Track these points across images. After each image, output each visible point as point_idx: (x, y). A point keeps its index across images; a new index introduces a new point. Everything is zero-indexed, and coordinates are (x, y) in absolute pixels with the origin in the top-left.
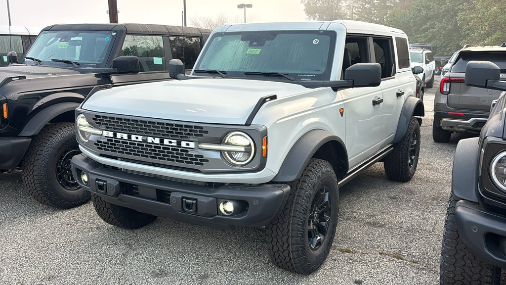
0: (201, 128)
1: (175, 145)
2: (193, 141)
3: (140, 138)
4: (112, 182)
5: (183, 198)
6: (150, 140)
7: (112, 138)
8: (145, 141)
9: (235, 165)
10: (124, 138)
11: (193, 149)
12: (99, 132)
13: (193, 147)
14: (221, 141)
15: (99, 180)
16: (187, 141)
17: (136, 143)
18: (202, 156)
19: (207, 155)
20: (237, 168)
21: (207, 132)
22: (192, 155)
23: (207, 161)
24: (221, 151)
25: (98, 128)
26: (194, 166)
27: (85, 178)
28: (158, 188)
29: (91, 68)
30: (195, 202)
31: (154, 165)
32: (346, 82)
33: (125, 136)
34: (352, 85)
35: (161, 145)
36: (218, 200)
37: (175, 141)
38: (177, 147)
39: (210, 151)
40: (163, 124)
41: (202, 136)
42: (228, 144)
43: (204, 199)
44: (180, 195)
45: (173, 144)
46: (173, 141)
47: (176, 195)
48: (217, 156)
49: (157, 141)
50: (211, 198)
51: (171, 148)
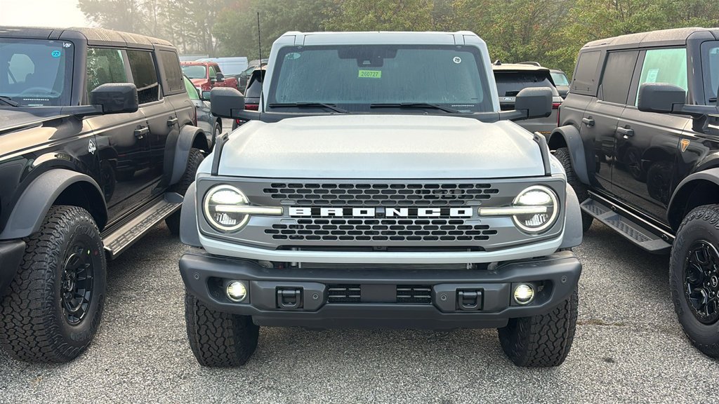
0: (489, 185)
1: (439, 215)
2: (469, 207)
3: (371, 212)
4: (314, 288)
6: (390, 212)
7: (309, 217)
8: (383, 215)
9: (533, 233)
10: (336, 215)
11: (469, 217)
12: (278, 211)
13: (471, 214)
14: (508, 202)
15: (282, 289)
17: (363, 220)
18: (487, 227)
19: (494, 224)
20: (536, 237)
21: (497, 191)
22: (471, 227)
23: (494, 232)
24: (511, 216)
25: (277, 205)
26: (473, 242)
27: (237, 290)
28: (398, 283)
29: (41, 106)
32: (520, 113)
33: (339, 212)
34: (526, 116)
36: (512, 286)
37: (439, 210)
39: (490, 214)
41: (489, 197)
42: (519, 205)
43: (493, 288)
44: (453, 288)
45: (434, 215)
46: (434, 210)
47: (445, 290)
48: (507, 223)
49: (404, 212)
50: (504, 285)
51: (431, 220)
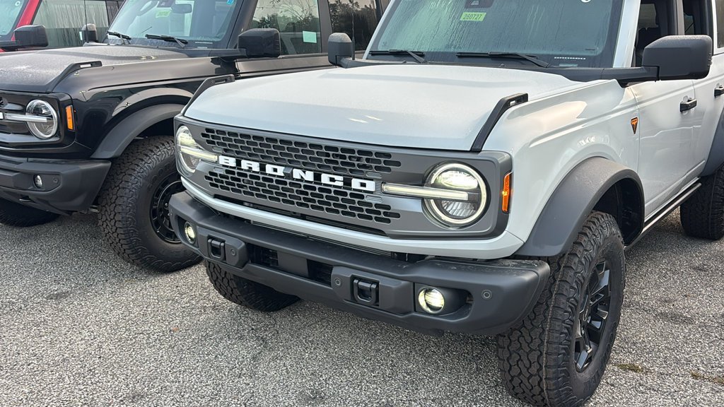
0: (389, 155)
1: (341, 184)
2: (372, 180)
3: (281, 171)
4: (234, 242)
5: (354, 278)
6: (297, 174)
7: (234, 168)
8: (290, 176)
9: (448, 225)
10: (253, 170)
11: (372, 192)
12: (213, 157)
13: (373, 190)
14: (422, 181)
15: (213, 238)
16: (361, 178)
17: (274, 179)
18: (388, 207)
19: (397, 205)
20: (452, 231)
21: (398, 164)
22: (370, 204)
23: (397, 215)
24: (423, 199)
25: (210, 151)
26: (373, 223)
27: (190, 232)
28: (309, 258)
29: (206, 48)
30: (374, 286)
31: (303, 217)
32: (645, 71)
33: (255, 165)
34: (655, 76)
35: (315, 183)
36: (416, 286)
37: (341, 178)
38: (344, 188)
39: (403, 197)
40: (320, 147)
41: (389, 170)
42: (436, 186)
43: (390, 282)
44: (348, 273)
45: (336, 183)
46: (336, 177)
47: (342, 272)
48: (416, 207)
49: (309, 176)
50: (403, 282)
51: (333, 189)
